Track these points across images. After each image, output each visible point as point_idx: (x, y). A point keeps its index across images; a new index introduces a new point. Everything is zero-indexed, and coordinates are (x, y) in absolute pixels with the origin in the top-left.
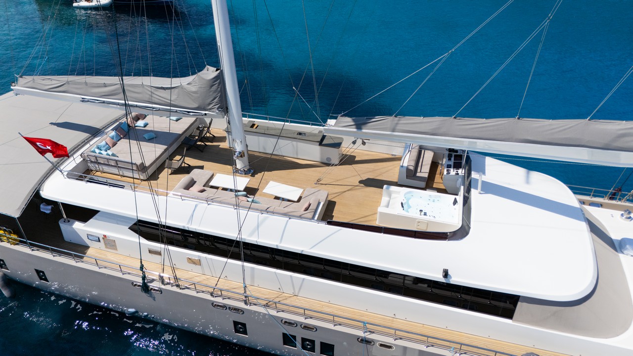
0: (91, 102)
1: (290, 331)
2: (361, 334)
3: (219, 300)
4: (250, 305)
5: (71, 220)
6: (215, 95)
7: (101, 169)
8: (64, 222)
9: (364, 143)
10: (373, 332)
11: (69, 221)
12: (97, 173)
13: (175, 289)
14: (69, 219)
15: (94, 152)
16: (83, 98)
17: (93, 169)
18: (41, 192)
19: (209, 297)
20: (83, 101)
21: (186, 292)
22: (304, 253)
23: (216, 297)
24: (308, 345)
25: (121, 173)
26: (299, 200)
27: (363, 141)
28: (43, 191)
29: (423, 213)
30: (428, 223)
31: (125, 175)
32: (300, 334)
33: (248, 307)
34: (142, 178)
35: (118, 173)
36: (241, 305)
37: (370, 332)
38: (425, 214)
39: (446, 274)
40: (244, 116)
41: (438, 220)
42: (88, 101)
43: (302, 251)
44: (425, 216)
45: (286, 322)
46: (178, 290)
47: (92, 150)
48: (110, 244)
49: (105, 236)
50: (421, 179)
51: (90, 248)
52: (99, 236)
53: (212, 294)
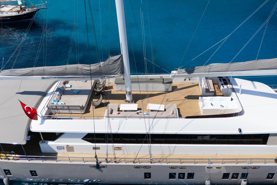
0: (48, 78)
1: (172, 171)
2: (207, 165)
3: (138, 164)
4: (153, 163)
5: (46, 141)
6: (119, 67)
7: (58, 112)
8: (42, 142)
9: (190, 80)
10: (212, 163)
11: (45, 142)
12: (56, 114)
13: (114, 164)
14: (45, 141)
15: (53, 104)
16: (42, 77)
17: (53, 112)
18: (31, 129)
19: (132, 164)
20: (43, 78)
21: (120, 164)
22: (177, 134)
23: (135, 163)
24: (181, 176)
25: (70, 112)
26: (165, 110)
27: (189, 79)
28: (31, 128)
29: (222, 106)
30: (225, 110)
31: (72, 113)
32: (177, 171)
33: (152, 164)
34: (82, 113)
35: (69, 112)
36: (149, 164)
37: (211, 163)
38: (223, 107)
39: (240, 130)
40: (131, 75)
41: (228, 108)
42: (46, 78)
43: (176, 133)
44: (223, 108)
45: (171, 168)
46: (116, 164)
47: (52, 103)
48: (70, 149)
49: (68, 145)
50: (212, 92)
51: (58, 153)
52: (63, 146)
53: (134, 162)
